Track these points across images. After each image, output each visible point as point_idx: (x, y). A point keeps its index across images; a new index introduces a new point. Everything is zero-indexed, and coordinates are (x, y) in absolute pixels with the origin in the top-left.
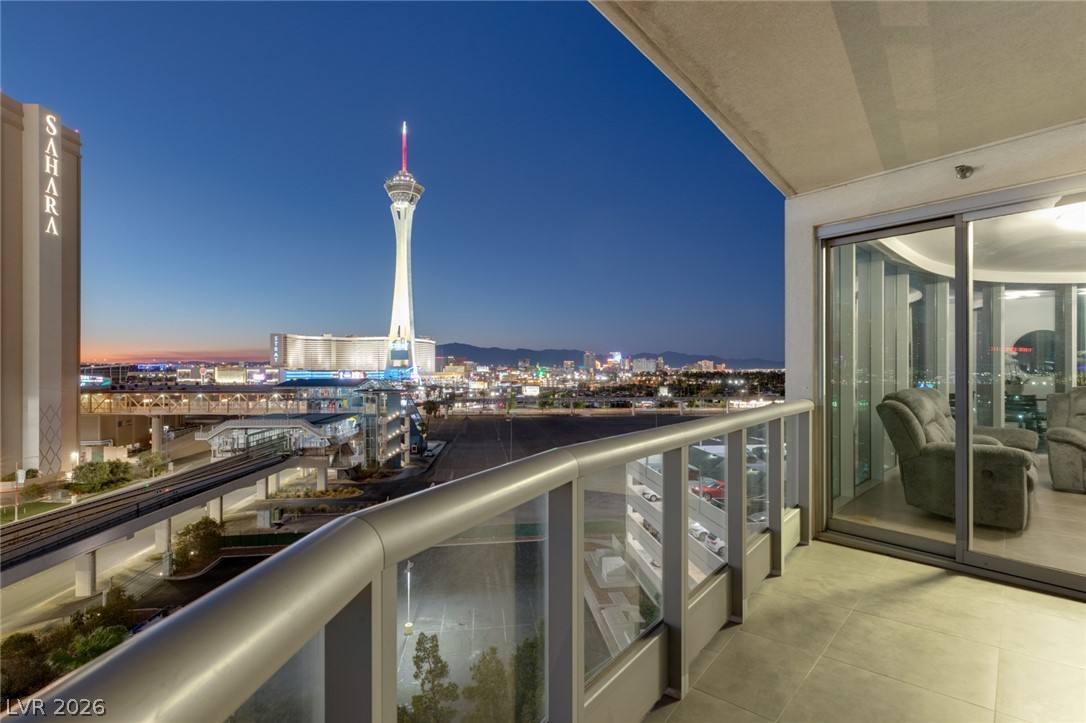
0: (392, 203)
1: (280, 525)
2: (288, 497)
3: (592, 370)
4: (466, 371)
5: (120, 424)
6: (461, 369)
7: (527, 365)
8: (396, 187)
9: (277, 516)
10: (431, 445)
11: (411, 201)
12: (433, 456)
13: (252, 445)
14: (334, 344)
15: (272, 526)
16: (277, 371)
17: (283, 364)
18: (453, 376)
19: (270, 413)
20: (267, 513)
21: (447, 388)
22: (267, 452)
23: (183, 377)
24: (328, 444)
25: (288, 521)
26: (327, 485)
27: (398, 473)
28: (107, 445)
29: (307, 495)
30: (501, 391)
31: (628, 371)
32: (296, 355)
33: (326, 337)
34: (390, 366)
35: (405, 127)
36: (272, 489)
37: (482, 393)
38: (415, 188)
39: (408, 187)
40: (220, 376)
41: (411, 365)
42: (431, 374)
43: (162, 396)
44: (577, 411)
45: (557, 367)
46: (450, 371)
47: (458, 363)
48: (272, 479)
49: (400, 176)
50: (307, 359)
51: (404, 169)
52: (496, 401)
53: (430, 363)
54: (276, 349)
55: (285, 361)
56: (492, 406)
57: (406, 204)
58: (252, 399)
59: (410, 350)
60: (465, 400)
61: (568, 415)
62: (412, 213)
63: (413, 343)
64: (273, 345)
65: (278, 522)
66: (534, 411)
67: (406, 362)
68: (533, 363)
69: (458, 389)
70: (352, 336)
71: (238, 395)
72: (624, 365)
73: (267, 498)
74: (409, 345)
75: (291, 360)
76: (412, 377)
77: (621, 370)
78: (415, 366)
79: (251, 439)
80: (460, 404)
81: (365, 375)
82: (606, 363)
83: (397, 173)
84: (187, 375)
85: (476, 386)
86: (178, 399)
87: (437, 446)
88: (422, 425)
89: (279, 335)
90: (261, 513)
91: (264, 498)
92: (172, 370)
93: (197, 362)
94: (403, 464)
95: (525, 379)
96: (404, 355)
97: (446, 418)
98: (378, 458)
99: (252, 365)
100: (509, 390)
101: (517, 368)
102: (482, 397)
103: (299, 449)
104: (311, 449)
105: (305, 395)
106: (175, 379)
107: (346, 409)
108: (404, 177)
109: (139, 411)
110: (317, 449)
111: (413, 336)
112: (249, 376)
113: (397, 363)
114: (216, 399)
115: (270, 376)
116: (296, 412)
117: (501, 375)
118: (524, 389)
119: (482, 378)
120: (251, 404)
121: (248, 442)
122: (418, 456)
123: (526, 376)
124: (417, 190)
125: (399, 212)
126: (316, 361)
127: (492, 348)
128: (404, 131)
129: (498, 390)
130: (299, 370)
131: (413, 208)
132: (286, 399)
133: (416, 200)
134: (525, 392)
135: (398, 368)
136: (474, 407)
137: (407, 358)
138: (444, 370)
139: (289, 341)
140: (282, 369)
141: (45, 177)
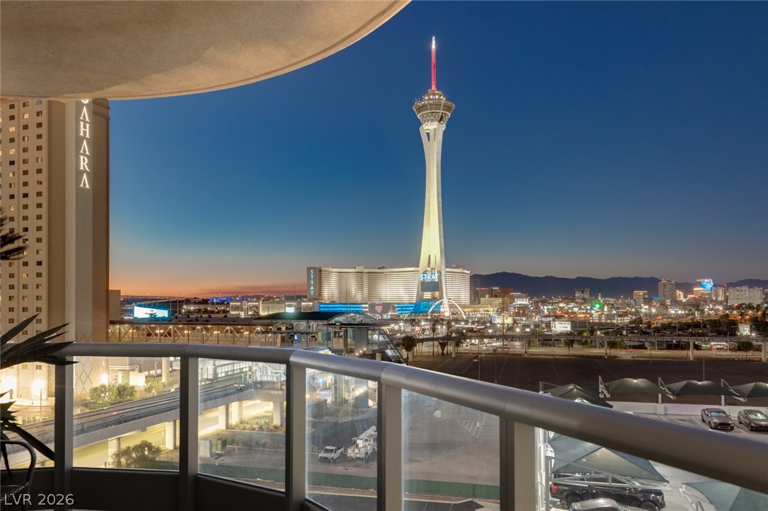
0: (421, 125)
1: (219, 455)
2: (245, 429)
3: (668, 302)
4: (503, 303)
6: (499, 301)
7: (586, 296)
8: (425, 107)
9: (219, 446)
11: (441, 120)
13: (220, 375)
14: (365, 277)
15: (212, 456)
16: (311, 304)
17: (318, 297)
18: (491, 311)
20: (208, 442)
23: (235, 310)
25: (229, 453)
27: (363, 413)
28: (134, 370)
29: (261, 428)
30: (532, 327)
31: (721, 303)
32: (330, 291)
33: (359, 269)
34: (420, 299)
35: (434, 42)
36: (233, 420)
38: (444, 106)
39: (437, 105)
40: (263, 308)
41: (441, 297)
42: (463, 307)
44: (614, 352)
45: (625, 298)
46: (486, 304)
47: (497, 294)
48: (234, 406)
49: (428, 96)
50: (341, 292)
51: (433, 87)
52: (520, 338)
53: (465, 295)
54: (312, 282)
55: (320, 294)
56: (517, 344)
57: (436, 124)
59: (440, 280)
60: (481, 335)
61: (601, 357)
62: (441, 133)
63: (443, 273)
64: (309, 278)
65: (220, 452)
66: (560, 351)
67: (437, 294)
68: (594, 294)
70: (383, 268)
71: (228, 328)
72: (717, 295)
73: (227, 428)
74: (440, 277)
75: (325, 293)
76: (442, 310)
77: (712, 301)
78: (445, 300)
79: (219, 370)
80: (477, 341)
82: (692, 293)
83: (426, 93)
89: (315, 269)
90: (202, 442)
91: (224, 427)
93: (245, 296)
96: (435, 287)
97: (453, 356)
98: (346, 396)
99: (286, 298)
101: (573, 300)
102: (507, 335)
104: (268, 382)
105: (284, 329)
106: (228, 311)
107: (320, 343)
108: (434, 96)
111: (444, 266)
113: (427, 295)
118: (553, 325)
121: (215, 373)
124: (447, 108)
125: (428, 134)
126: (349, 293)
128: (433, 46)
130: (333, 303)
131: (443, 127)
132: (267, 332)
133: (446, 119)
134: (553, 329)
135: (428, 300)
136: (494, 344)
137: (438, 290)
138: (479, 303)
139: (324, 274)
140: (316, 302)
141: (79, 141)
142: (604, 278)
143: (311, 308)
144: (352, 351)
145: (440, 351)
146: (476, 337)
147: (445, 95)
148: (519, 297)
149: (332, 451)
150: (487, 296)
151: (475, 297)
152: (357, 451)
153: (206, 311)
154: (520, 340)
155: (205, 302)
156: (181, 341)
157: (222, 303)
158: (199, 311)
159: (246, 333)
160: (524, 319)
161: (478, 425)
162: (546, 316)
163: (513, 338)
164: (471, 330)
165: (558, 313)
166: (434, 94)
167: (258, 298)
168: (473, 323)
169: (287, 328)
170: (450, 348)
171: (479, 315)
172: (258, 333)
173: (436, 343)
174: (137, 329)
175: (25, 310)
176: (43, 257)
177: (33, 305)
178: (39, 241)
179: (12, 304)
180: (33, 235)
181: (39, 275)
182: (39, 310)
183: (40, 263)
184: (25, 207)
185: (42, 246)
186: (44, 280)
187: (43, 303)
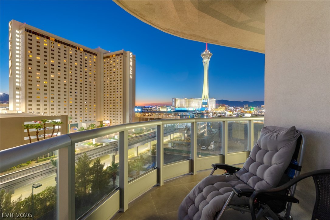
0: (203, 60)
1: (173, 147)
2: (175, 140)
5: (142, 119)
6: (224, 108)
7: (247, 107)
8: (204, 55)
9: (173, 145)
10: (213, 130)
12: (214, 133)
13: (168, 126)
14: (187, 101)
16: (173, 108)
17: (175, 106)
18: (221, 110)
19: (172, 118)
20: (171, 144)
21: (219, 114)
22: (171, 128)
24: (185, 127)
25: (175, 146)
26: (185, 138)
27: (203, 137)
29: (180, 140)
30: (237, 115)
33: (185, 99)
34: (202, 107)
36: (172, 138)
37: (230, 115)
38: (210, 54)
39: (208, 54)
40: (161, 109)
42: (214, 109)
43: (150, 113)
45: (259, 107)
46: (220, 108)
47: (223, 106)
48: (172, 135)
50: (181, 105)
51: (206, 49)
53: (214, 106)
55: (175, 105)
57: (207, 59)
58: (168, 115)
59: (208, 102)
62: (209, 62)
64: (172, 101)
67: (207, 106)
68: (249, 106)
69: (223, 114)
70: (192, 98)
71: (165, 114)
74: (208, 101)
75: (177, 105)
76: (208, 110)
78: (209, 107)
81: (195, 109)
83: (204, 51)
84: (154, 109)
85: (228, 113)
86: (153, 114)
87: (215, 131)
88: (211, 124)
89: (174, 99)
90: (169, 143)
91: (170, 140)
92: (152, 107)
93: (156, 105)
94: (205, 135)
95: (246, 111)
98: (198, 133)
99: (168, 106)
100: (240, 115)
101: (243, 107)
103: (178, 128)
104: (181, 128)
106: (152, 110)
109: (146, 117)
110: (182, 128)
111: (209, 98)
112: (167, 109)
113: (204, 106)
114: (160, 115)
115: (172, 109)
116: (177, 119)
117: (237, 110)
118: (245, 114)
119: (231, 111)
120: (167, 116)
122: (210, 133)
123: (246, 110)
124: (210, 55)
125: (205, 62)
126: (183, 105)
127: (234, 101)
129: (236, 115)
130: (179, 108)
131: (209, 60)
132: (175, 115)
133: (210, 58)
134: (245, 116)
135: (204, 107)
137: (207, 104)
139: (176, 100)
141: (130, 66)
142: (252, 102)
147: (209, 51)
149: (204, 147)
151: (217, 107)
152: (211, 148)
157: (149, 107)
166: (207, 51)
167: (160, 106)
175: (117, 109)
176: (122, 95)
177: (119, 107)
178: (121, 91)
179: (114, 107)
180: (119, 90)
181: (121, 100)
182: (121, 109)
183: (121, 97)
184: (117, 83)
185: (122, 93)
186: (122, 101)
187: (122, 107)
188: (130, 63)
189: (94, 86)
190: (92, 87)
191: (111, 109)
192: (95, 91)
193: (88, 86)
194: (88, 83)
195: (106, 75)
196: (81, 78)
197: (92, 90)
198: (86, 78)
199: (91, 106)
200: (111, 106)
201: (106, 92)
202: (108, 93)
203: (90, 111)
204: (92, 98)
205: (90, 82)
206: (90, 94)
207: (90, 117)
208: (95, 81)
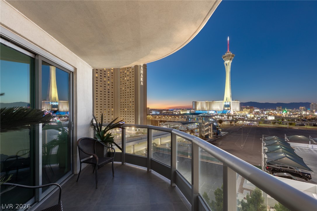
0: (224, 62)
3: (314, 110)
4: (250, 111)
7: (281, 109)
8: (225, 57)
10: (222, 133)
12: (221, 136)
15: (169, 147)
20: (169, 144)
23: (175, 112)
30: (261, 118)
32: (199, 107)
33: (206, 102)
34: (224, 109)
35: (228, 38)
39: (229, 55)
40: (181, 112)
41: (230, 109)
42: (237, 112)
43: (160, 116)
44: (291, 126)
45: (296, 109)
46: (245, 111)
47: (247, 108)
49: (227, 53)
50: (202, 108)
51: (228, 51)
52: (256, 121)
53: (238, 108)
54: (194, 105)
55: (196, 108)
56: (255, 123)
57: (229, 61)
59: (230, 104)
60: (243, 120)
62: (231, 63)
63: (231, 102)
66: (271, 125)
67: (229, 108)
70: (213, 101)
71: (173, 116)
76: (231, 112)
78: (232, 110)
79: (171, 127)
80: (242, 121)
81: (217, 112)
85: (250, 116)
87: (225, 133)
88: (217, 127)
89: (194, 102)
90: (167, 144)
93: (177, 109)
94: (209, 137)
96: (228, 106)
97: (234, 125)
98: (203, 135)
101: (276, 110)
102: (252, 120)
104: (182, 130)
105: (186, 117)
106: (173, 113)
107: (196, 121)
110: (184, 130)
111: (231, 100)
112: (186, 112)
113: (226, 108)
116: (183, 121)
118: (268, 117)
122: (216, 136)
124: (233, 56)
125: (227, 64)
126: (204, 108)
128: (228, 39)
130: (199, 110)
131: (231, 61)
132: (182, 118)
133: (232, 59)
134: (268, 119)
135: (226, 110)
136: (247, 123)
138: (243, 111)
139: (197, 103)
140: (195, 110)
141: (141, 74)
142: (287, 103)
143: (193, 112)
144: (204, 123)
145: (230, 124)
146: (241, 121)
147: (232, 53)
148: (256, 109)
150: (245, 109)
151: (241, 109)
153: (168, 112)
154: (256, 122)
155: (168, 110)
156: (162, 119)
157: (172, 110)
158: (166, 112)
159: (177, 118)
160: (258, 115)
161: (242, 145)
162: (265, 115)
163: (254, 121)
164: (240, 118)
165: (270, 114)
166: (228, 53)
167: (180, 109)
168: (241, 116)
169: (187, 117)
170: (233, 123)
171: (242, 114)
172: (180, 118)
173: (229, 122)
174: (153, 116)
175: (130, 112)
176: (134, 100)
177: (132, 111)
178: (133, 97)
179: (128, 111)
180: (132, 96)
181: (133, 104)
182: (133, 112)
183: (133, 102)
184: (130, 90)
185: (134, 98)
186: (134, 106)
187: (134, 111)
188: (141, 72)
189: (112, 93)
190: (110, 94)
191: (126, 112)
192: (112, 97)
193: (107, 93)
194: (107, 91)
195: (122, 83)
196: (101, 86)
197: (110, 96)
198: (105, 87)
199: (109, 109)
200: (126, 110)
201: (122, 98)
202: (123, 99)
203: (109, 114)
204: (110, 103)
205: (109, 90)
206: (109, 100)
207: (108, 119)
208: (113, 89)
